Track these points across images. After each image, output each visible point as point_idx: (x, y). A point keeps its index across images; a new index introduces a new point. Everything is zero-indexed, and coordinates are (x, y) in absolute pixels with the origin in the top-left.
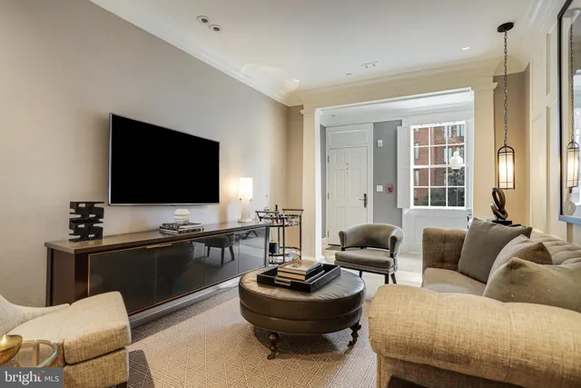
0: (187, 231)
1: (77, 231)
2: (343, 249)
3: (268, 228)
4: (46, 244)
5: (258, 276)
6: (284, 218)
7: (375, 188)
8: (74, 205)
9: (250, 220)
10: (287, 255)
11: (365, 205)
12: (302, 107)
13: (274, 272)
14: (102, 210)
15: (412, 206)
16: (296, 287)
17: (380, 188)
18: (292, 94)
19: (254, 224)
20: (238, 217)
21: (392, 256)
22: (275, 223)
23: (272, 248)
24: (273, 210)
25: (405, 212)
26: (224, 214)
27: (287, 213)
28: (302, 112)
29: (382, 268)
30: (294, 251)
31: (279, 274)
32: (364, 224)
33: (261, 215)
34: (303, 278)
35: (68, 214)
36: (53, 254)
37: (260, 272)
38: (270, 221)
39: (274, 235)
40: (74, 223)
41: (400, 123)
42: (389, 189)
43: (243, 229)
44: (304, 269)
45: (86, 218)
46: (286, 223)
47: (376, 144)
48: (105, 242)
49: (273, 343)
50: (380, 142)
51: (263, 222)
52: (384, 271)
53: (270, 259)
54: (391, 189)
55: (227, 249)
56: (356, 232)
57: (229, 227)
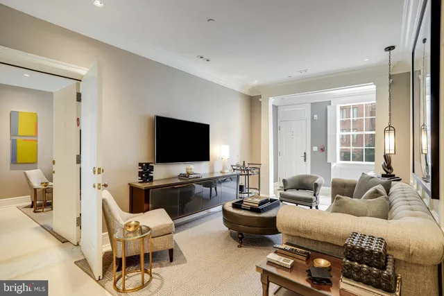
0: (194, 178)
1: (142, 178)
2: (285, 190)
3: (238, 176)
4: (129, 184)
5: (233, 204)
6: (249, 170)
7: (312, 149)
8: (140, 164)
9: (228, 171)
10: (251, 193)
11: (305, 160)
12: (260, 96)
13: (242, 202)
14: (153, 167)
15: (339, 161)
16: (253, 210)
17: (315, 149)
18: (254, 88)
19: (229, 174)
20: (221, 169)
21: (315, 195)
22: (243, 173)
23: (241, 188)
24: (242, 164)
25: (333, 165)
26: (212, 167)
27: (251, 166)
28: (260, 100)
29: (308, 202)
30: (255, 191)
31: (244, 203)
32: (301, 174)
33: (234, 167)
34: (257, 205)
35: (138, 169)
36: (133, 189)
37: (233, 202)
38: (239, 172)
39: (242, 181)
40: (140, 174)
41: (330, 103)
42: (322, 149)
43: (223, 177)
44: (258, 200)
45: (146, 172)
46: (250, 173)
47: (312, 117)
48: (154, 184)
49: (241, 239)
50: (316, 116)
51: (236, 172)
52: (309, 204)
53: (240, 195)
54: (323, 149)
55: (213, 189)
56: (293, 180)
57: (216, 175)
